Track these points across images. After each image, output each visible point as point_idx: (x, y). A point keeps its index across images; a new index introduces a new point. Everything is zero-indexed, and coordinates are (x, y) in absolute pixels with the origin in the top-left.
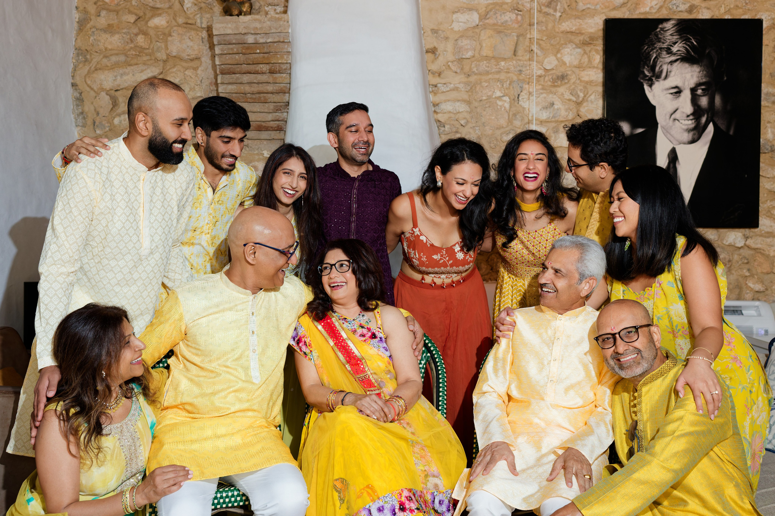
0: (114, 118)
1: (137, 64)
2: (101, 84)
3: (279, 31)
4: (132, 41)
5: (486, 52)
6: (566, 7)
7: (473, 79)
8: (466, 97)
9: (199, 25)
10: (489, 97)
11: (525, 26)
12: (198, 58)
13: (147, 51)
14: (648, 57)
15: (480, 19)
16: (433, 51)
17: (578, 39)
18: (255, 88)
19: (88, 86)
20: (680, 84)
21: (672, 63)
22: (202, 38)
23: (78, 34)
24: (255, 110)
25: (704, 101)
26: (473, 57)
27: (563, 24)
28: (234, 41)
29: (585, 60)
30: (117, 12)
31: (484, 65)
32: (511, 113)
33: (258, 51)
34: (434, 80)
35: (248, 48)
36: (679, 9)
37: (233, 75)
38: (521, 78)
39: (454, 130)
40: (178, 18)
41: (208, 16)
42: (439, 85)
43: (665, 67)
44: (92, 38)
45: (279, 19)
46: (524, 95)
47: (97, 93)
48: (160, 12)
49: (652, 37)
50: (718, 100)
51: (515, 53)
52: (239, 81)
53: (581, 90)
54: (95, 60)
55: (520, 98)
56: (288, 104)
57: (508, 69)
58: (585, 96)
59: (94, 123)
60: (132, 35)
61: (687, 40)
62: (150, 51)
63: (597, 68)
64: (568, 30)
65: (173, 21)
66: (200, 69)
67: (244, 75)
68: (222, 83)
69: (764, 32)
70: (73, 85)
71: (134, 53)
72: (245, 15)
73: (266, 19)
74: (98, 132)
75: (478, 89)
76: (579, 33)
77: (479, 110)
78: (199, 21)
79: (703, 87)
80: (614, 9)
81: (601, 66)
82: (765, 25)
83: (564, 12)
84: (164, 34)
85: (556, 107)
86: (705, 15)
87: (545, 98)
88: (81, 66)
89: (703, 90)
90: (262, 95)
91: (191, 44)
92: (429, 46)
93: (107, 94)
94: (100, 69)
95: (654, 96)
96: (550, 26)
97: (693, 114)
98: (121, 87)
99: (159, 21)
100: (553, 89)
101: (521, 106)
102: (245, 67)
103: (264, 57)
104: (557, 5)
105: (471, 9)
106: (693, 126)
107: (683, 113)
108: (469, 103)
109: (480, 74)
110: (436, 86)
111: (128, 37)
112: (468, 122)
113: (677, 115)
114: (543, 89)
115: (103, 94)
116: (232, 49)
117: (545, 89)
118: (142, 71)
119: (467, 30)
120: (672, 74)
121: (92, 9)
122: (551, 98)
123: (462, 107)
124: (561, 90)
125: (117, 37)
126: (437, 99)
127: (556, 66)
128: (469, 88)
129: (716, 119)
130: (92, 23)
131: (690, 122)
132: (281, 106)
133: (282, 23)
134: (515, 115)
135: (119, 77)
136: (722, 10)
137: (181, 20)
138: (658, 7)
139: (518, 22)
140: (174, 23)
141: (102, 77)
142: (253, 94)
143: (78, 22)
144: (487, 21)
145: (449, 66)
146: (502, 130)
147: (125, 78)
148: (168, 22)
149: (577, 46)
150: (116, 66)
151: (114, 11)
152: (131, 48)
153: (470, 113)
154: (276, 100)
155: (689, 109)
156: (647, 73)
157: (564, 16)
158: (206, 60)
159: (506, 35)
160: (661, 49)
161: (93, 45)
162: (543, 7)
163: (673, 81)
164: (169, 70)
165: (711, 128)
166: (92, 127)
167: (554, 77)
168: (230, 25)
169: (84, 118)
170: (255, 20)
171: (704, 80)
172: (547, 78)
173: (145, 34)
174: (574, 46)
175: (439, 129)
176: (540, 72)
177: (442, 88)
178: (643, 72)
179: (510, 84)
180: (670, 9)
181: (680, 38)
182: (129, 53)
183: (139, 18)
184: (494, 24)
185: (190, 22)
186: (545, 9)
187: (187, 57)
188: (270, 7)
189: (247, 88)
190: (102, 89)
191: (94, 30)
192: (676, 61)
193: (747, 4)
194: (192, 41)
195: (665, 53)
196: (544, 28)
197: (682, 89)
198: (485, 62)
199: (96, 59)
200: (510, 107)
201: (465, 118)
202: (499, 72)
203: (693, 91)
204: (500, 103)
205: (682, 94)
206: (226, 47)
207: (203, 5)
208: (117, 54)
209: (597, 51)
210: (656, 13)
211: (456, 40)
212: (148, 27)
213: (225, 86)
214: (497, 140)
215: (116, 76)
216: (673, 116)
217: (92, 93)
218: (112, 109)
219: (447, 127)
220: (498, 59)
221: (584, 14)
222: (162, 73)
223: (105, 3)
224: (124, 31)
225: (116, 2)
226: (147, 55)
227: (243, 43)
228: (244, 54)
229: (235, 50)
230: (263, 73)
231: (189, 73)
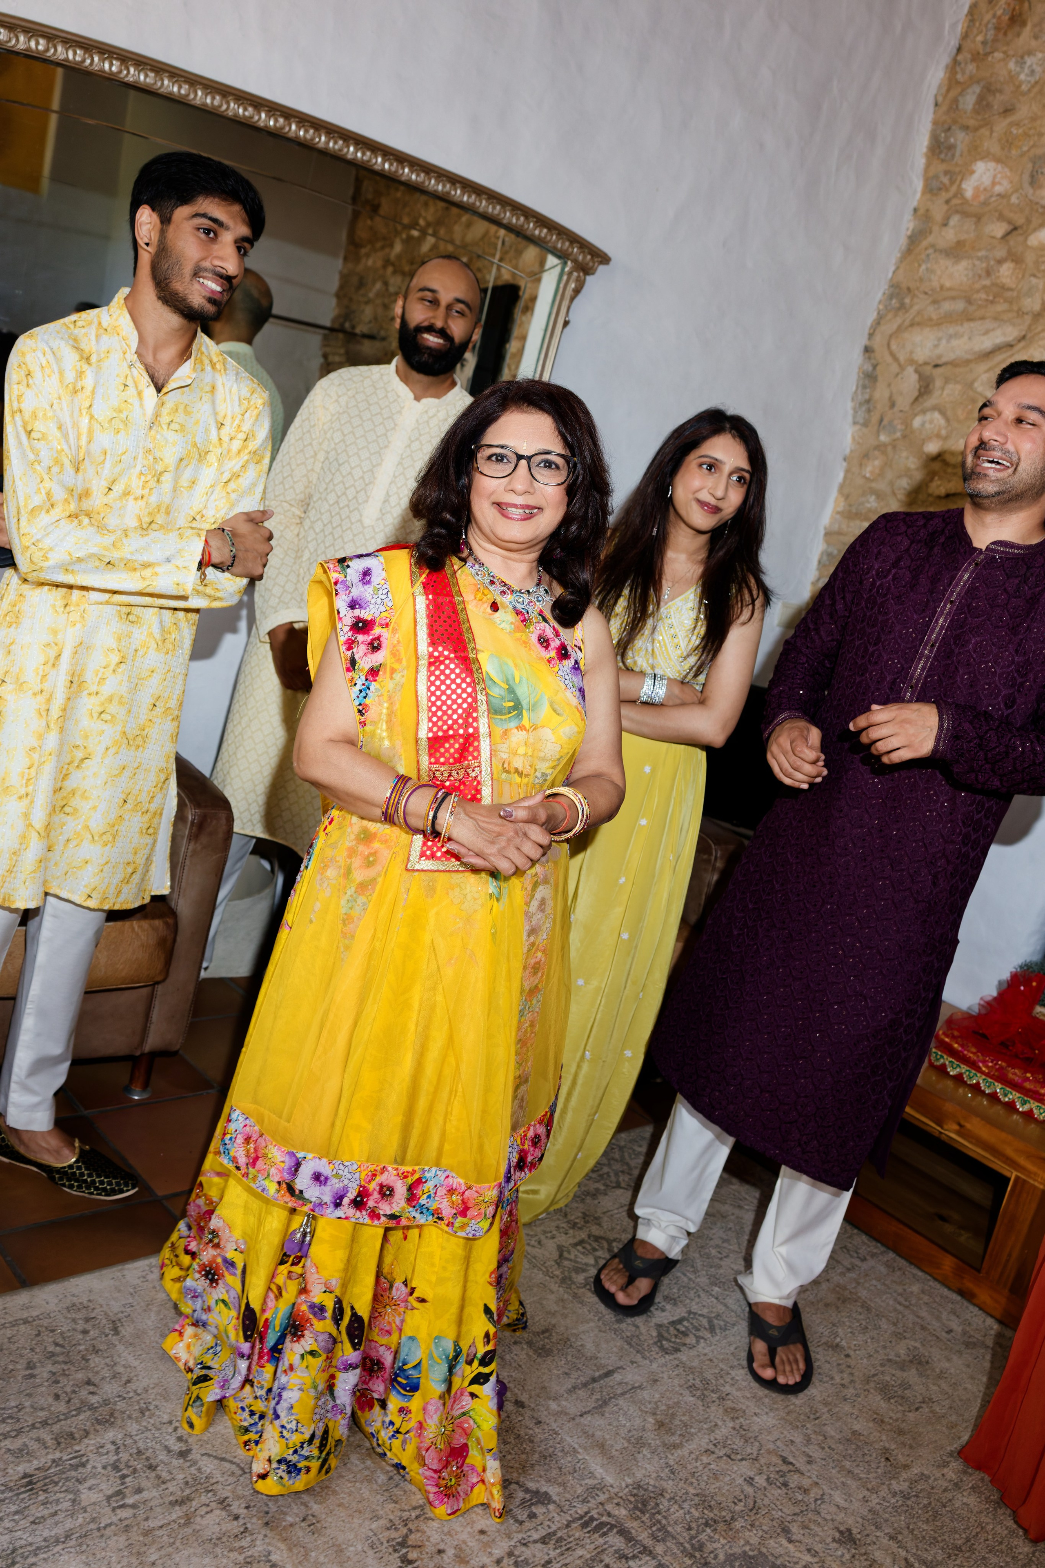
0: (916, 415)
1: (983, 318)
2: (911, 352)
4: (988, 273)
13: (1008, 294)
19: (891, 353)
23: (901, 259)
30: (978, 218)
44: (923, 267)
47: (902, 368)
54: (916, 308)
59: (881, 420)
60: (992, 263)
62: (1015, 294)
70: (867, 350)
74: (883, 438)
88: (890, 316)
93: (916, 371)
94: (919, 324)
98: (944, 360)
111: (984, 265)
115: (910, 370)
118: (987, 332)
121: (938, 212)
125: (964, 264)
130: (930, 239)
135: (944, 342)
141: (918, 338)
143: (908, 237)
147: (955, 343)
150: (949, 319)
151: (974, 215)
152: (983, 287)
161: (920, 280)
164: (1039, 333)
166: (876, 427)
169: (869, 411)
173: (1017, 259)
183: (1015, 229)
190: (911, 362)
191: (930, 251)
199: (918, 304)
208: (953, 298)
212: (1028, 247)
215: (939, 339)
217: (894, 368)
218: (916, 399)
222: (1024, 337)
223: (965, 201)
224: (980, 254)
225: (982, 198)
226: (1005, 301)
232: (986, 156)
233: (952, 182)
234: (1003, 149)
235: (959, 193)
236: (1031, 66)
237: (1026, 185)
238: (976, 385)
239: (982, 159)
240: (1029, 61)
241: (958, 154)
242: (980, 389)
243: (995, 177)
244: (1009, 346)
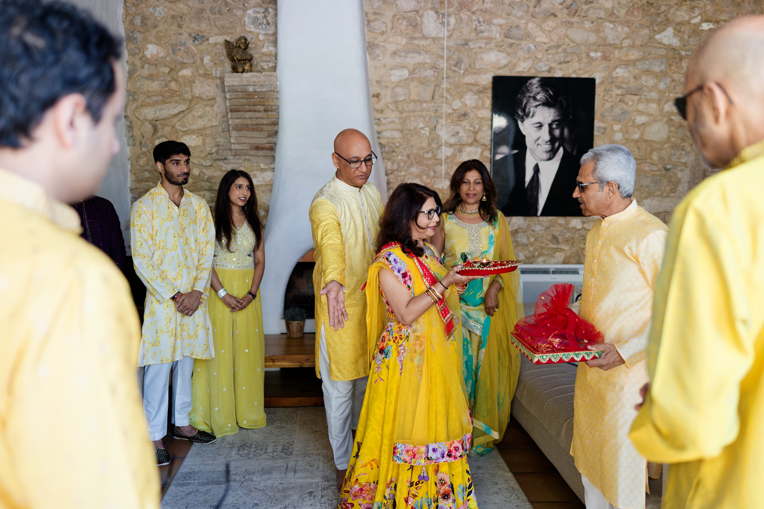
0: (156, 140)
1: (170, 102)
2: (145, 116)
3: (271, 83)
4: (167, 86)
5: (413, 97)
6: (467, 66)
7: (405, 115)
8: (400, 127)
9: (215, 75)
10: (415, 128)
11: (440, 79)
12: (214, 99)
13: (178, 93)
14: (521, 102)
15: (410, 74)
16: (377, 96)
17: (475, 89)
18: (254, 122)
19: (137, 117)
20: (541, 121)
21: (536, 106)
22: (217, 85)
23: (128, 81)
24: (254, 136)
25: (557, 132)
26: (405, 100)
27: (466, 78)
28: (239, 90)
29: (480, 103)
30: (156, 65)
31: (412, 106)
32: (430, 139)
33: (256, 97)
34: (378, 116)
35: (249, 95)
36: (542, 70)
37: (239, 113)
38: (437, 114)
39: (392, 150)
40: (199, 70)
41: (221, 69)
42: (381, 119)
43: (532, 110)
44: (138, 84)
45: (271, 76)
46: (438, 126)
47: (143, 123)
48: (186, 65)
49: (524, 89)
50: (566, 132)
51: (433, 98)
52: (243, 117)
53: (477, 124)
54: (140, 99)
55: (437, 128)
56: (276, 133)
57: (428, 109)
58: (480, 127)
59: (141, 143)
60: (167, 82)
61: (546, 91)
62: (180, 93)
63: (488, 108)
64: (469, 82)
65: (196, 72)
66: (215, 106)
67: (247, 113)
68: (231, 118)
69: (597, 86)
71: (168, 94)
72: (247, 72)
73: (261, 76)
74: (144, 150)
75: (408, 121)
76: (476, 85)
77: (409, 136)
78: (214, 72)
79: (557, 123)
80: (500, 68)
81: (490, 107)
82: (597, 82)
83: (466, 69)
84: (190, 81)
85: (460, 135)
86: (558, 74)
87: (453, 129)
88: (131, 103)
89: (556, 125)
90: (259, 126)
91: (209, 88)
92: (375, 92)
93: (150, 123)
94: (145, 106)
95: (525, 128)
96: (457, 79)
97: (550, 141)
98: (160, 118)
99: (186, 72)
100: (459, 123)
101: (437, 134)
102: (247, 107)
103: (260, 101)
104: (461, 65)
105: (403, 67)
106: (549, 149)
107: (543, 140)
108: (401, 131)
109: (409, 112)
110: (379, 120)
111: (164, 83)
112: (401, 145)
113: (540, 142)
114: (452, 122)
115: (147, 123)
116: (238, 95)
117: (454, 123)
118: (174, 107)
119: (400, 81)
120: (537, 114)
121: (138, 63)
122: (457, 128)
123: (397, 135)
124: (464, 123)
125: (156, 83)
126: (380, 129)
127: (461, 107)
128: (401, 121)
129: (565, 145)
130: (138, 73)
131: (548, 146)
132: (272, 134)
133: (272, 78)
134: (433, 140)
135: (158, 112)
136: (570, 71)
137: (201, 72)
138: (528, 68)
139: (435, 77)
140: (197, 74)
141: (146, 111)
142: (253, 125)
143: (128, 72)
144: (414, 76)
145: (388, 106)
146: (424, 150)
147: (163, 112)
148: (192, 73)
149: (475, 94)
150: (156, 103)
151: (154, 64)
152: (167, 91)
153: (403, 138)
154: (269, 129)
155: (547, 137)
156: (520, 113)
157: (466, 72)
158: (219, 100)
159: (427, 86)
160: (529, 97)
161: (139, 89)
162: (452, 67)
163: (538, 118)
165: (561, 150)
166: (139, 146)
167: (459, 114)
168: (236, 79)
169: (134, 140)
170: (254, 76)
171: (557, 118)
172: (454, 115)
173: (176, 81)
174: (473, 93)
175: (381, 150)
176: (450, 111)
177: (383, 121)
178: (518, 113)
179: (430, 119)
180: (536, 69)
181: (542, 90)
182: (165, 94)
183: (172, 69)
184: (419, 78)
185: (208, 73)
186: (454, 68)
187: (206, 98)
188: (264, 63)
189: (249, 122)
190: (146, 120)
191: (139, 78)
192: (539, 105)
193: (586, 67)
194: (209, 86)
195: (532, 100)
196: (452, 81)
197: (543, 124)
198: (413, 104)
199: (142, 98)
200: (430, 134)
201: (399, 142)
202: (422, 110)
203: (550, 125)
204: (422, 132)
205: (543, 128)
206: (233, 94)
207: (217, 61)
208: (157, 95)
209: (488, 97)
210: (527, 72)
211: (393, 88)
212: (178, 76)
213: (233, 120)
214: (420, 157)
215: (156, 111)
216: (537, 142)
217: (139, 122)
218: (153, 134)
219: (387, 148)
220: (421, 102)
221: (478, 72)
222: (188, 109)
223: (148, 59)
224: (161, 79)
225: (155, 58)
226: (178, 96)
227: (245, 91)
228: (246, 99)
229: (240, 96)
230: (260, 111)
231: (207, 109)
232: (151, 42)
233: (140, 51)
234: (157, 40)
235: (144, 56)
236: (159, 11)
237: (171, 54)
238: (176, 126)
239: (150, 43)
240: (158, 9)
241: (139, 41)
242: (178, 128)
243: (158, 51)
244: (183, 111)
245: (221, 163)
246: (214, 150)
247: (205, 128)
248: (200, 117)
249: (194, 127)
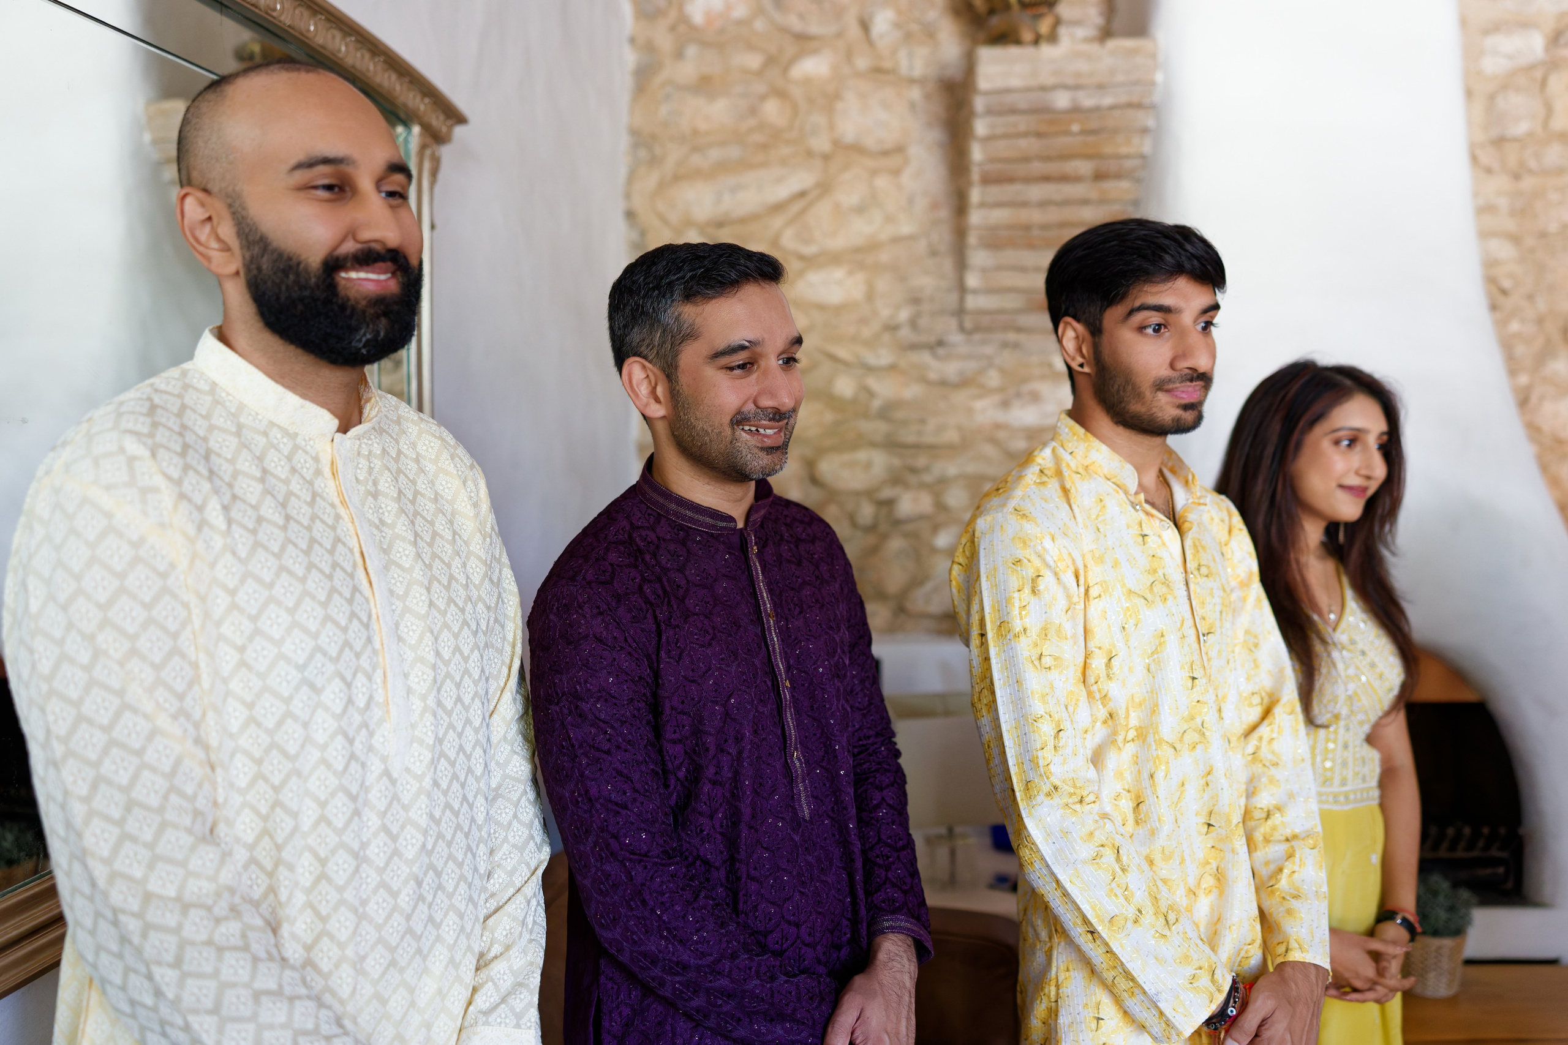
1: (766, 164)
2: (687, 212)
3: (1132, 78)
4: (753, 112)
7: (1528, 183)
8: (1510, 225)
12: (899, 149)
13: (787, 135)
15: (1547, 48)
18: (1052, 215)
26: (1532, 134)
28: (1023, 106)
30: (721, 47)
31: (1554, 154)
33: (1075, 128)
35: (1051, 122)
37: (1007, 186)
40: (857, 59)
44: (664, 108)
45: (1135, 52)
47: (678, 233)
48: (816, 44)
54: (671, 157)
60: (754, 100)
62: (795, 134)
65: (846, 66)
66: (906, 172)
67: (1034, 185)
70: (630, 215)
71: (759, 139)
72: (1047, 42)
77: (1540, 254)
78: (904, 63)
84: (826, 95)
88: (644, 169)
91: (885, 116)
94: (684, 177)
99: (814, 67)
103: (1086, 142)
105: (1525, 25)
108: (1515, 239)
109: (1545, 173)
111: (745, 103)
112: (1513, 285)
115: (691, 234)
116: (1015, 125)
118: (778, 181)
119: (1516, 72)
121: (665, 41)
123: (1501, 251)
125: (720, 104)
128: (1519, 206)
135: (728, 195)
137: (862, 63)
140: (847, 70)
142: (1043, 228)
143: (634, 74)
147: (741, 195)
148: (834, 68)
150: (722, 168)
164: (836, 176)
168: (1017, 68)
173: (781, 94)
182: (748, 139)
183: (770, 59)
185: (884, 65)
187: (875, 147)
189: (1036, 216)
190: (689, 223)
191: (669, 89)
194: (887, 109)
198: (1559, 146)
199: (674, 154)
201: (1513, 277)
206: (1003, 120)
208: (722, 143)
212: (789, 79)
213: (984, 211)
215: (720, 194)
217: (667, 233)
222: (821, 184)
223: (692, 28)
224: (739, 89)
225: (718, 24)
226: (788, 143)
227: (1042, 111)
228: (1039, 135)
229: (1022, 127)
230: (1076, 179)
231: (882, 182)
233: (670, 5)
235: (683, 19)
237: (769, 7)
244: (802, 194)
245: (925, 357)
246: (904, 315)
247: (872, 246)
248: (860, 210)
249: (838, 243)
